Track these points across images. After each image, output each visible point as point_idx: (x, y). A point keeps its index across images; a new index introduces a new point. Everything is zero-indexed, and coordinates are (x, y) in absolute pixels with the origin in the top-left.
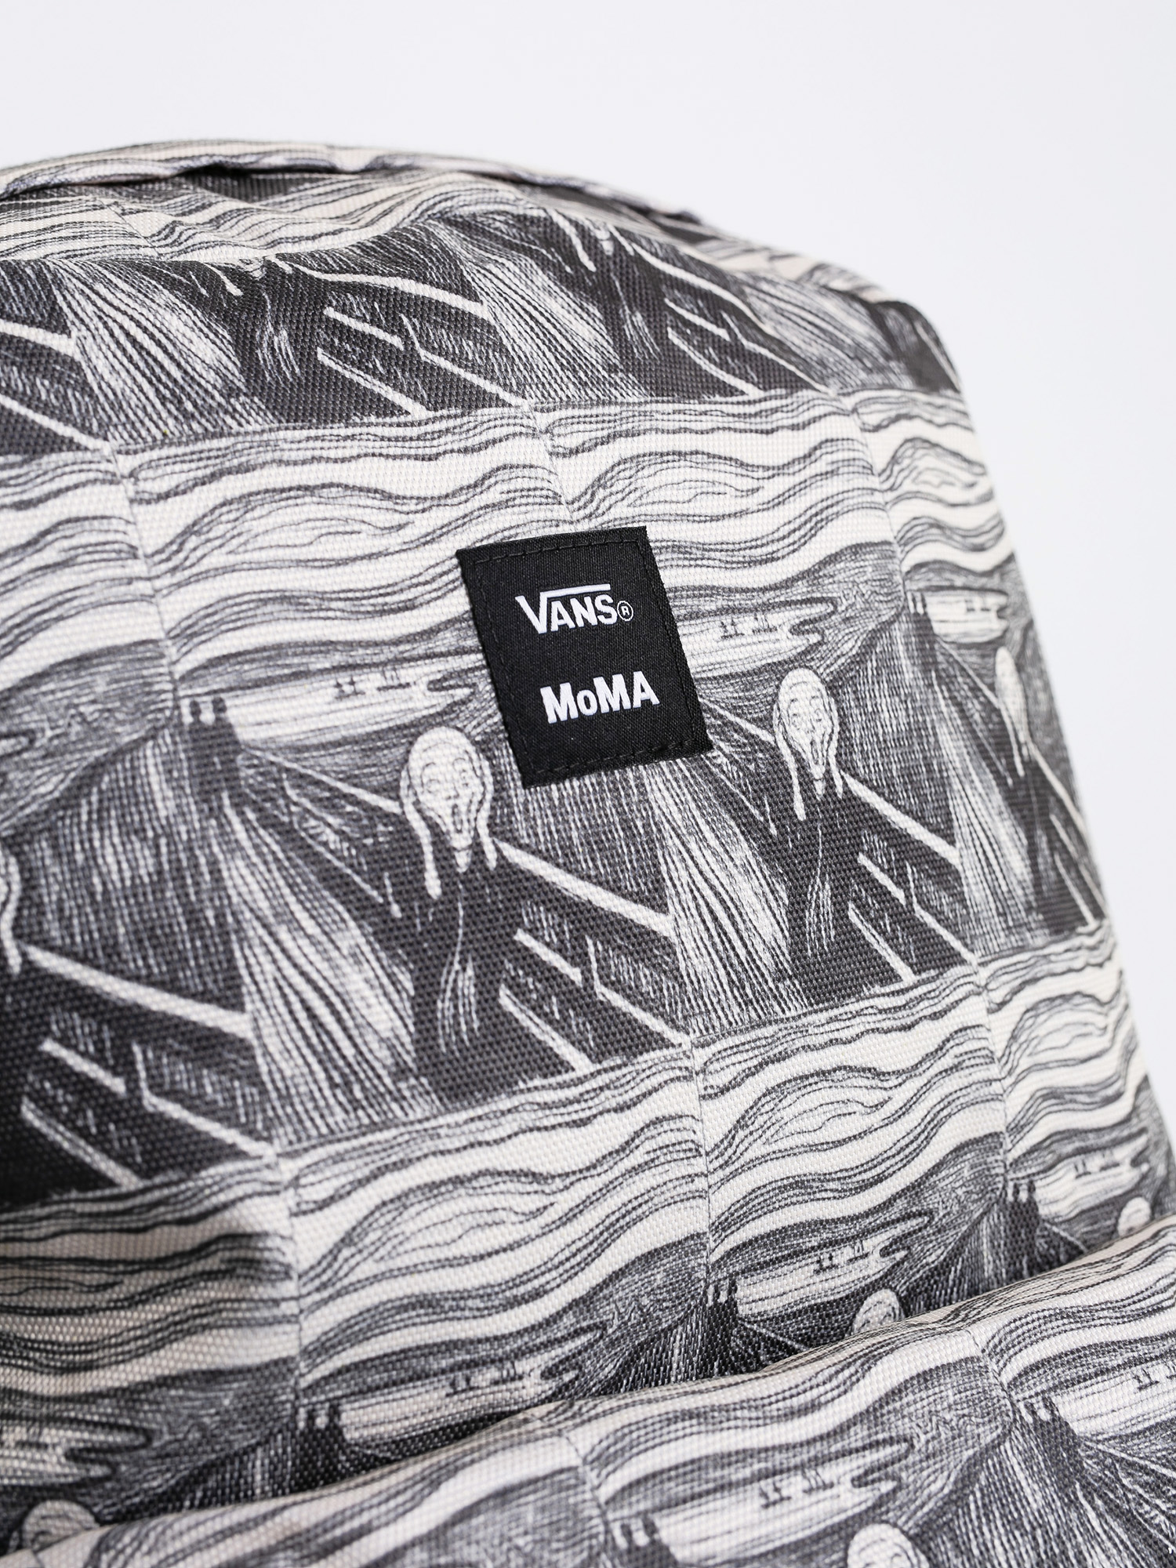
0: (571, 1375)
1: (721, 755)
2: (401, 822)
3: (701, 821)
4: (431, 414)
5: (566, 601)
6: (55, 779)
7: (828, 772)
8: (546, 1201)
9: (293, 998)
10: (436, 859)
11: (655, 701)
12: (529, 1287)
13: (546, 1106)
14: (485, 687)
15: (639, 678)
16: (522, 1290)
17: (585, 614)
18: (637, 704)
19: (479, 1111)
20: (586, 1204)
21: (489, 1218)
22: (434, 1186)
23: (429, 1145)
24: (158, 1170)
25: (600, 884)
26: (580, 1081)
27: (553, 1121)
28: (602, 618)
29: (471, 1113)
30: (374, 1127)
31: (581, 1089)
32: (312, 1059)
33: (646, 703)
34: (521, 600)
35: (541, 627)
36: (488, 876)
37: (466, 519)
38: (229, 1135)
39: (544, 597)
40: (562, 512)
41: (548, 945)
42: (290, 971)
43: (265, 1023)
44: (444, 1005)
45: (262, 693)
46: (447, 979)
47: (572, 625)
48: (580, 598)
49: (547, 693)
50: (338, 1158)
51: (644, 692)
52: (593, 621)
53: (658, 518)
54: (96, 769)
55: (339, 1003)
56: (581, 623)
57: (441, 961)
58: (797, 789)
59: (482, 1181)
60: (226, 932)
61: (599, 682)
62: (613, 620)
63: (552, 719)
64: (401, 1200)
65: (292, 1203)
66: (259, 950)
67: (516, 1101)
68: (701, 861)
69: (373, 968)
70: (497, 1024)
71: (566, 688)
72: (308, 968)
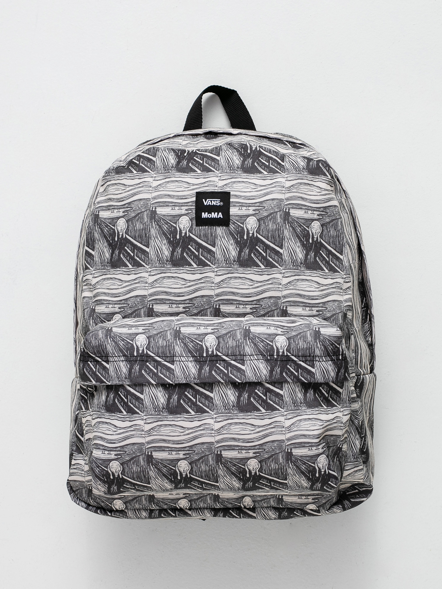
0: (188, 309)
1: (232, 226)
2: (176, 228)
3: (225, 236)
4: (201, 172)
5: (211, 201)
6: (134, 214)
7: (254, 233)
8: (186, 283)
9: (155, 248)
10: (179, 233)
11: (222, 217)
12: (182, 294)
13: (188, 270)
14: (194, 211)
15: (220, 213)
16: (181, 295)
17: (214, 203)
18: (218, 217)
19: (177, 268)
20: (192, 285)
21: (177, 283)
22: (169, 277)
23: (169, 271)
24: (134, 266)
25: (204, 242)
26: (194, 268)
27: (189, 273)
28: (217, 204)
29: (176, 268)
30: (162, 267)
31: (194, 269)
32: (156, 256)
33: (220, 217)
34: (204, 200)
35: (205, 204)
36: (187, 237)
37: (200, 188)
38: (144, 264)
39: (208, 200)
40: (217, 188)
41: (193, 248)
42: (156, 244)
43: (151, 250)
44: (175, 253)
45: (162, 207)
46: (177, 250)
47: (211, 204)
48: (214, 201)
49: (203, 213)
50: (156, 270)
51: (220, 215)
52: (215, 204)
53: (232, 191)
54: (139, 213)
55: (161, 250)
56: (213, 204)
57: (177, 247)
58: (246, 234)
59: (176, 278)
60: (149, 238)
61: (213, 213)
62: (218, 205)
63: (203, 217)
64: (164, 277)
65: (149, 274)
66: (153, 241)
67: (183, 268)
68: (223, 242)
69: (167, 246)
70: (183, 257)
71: (207, 213)
72: (158, 244)
